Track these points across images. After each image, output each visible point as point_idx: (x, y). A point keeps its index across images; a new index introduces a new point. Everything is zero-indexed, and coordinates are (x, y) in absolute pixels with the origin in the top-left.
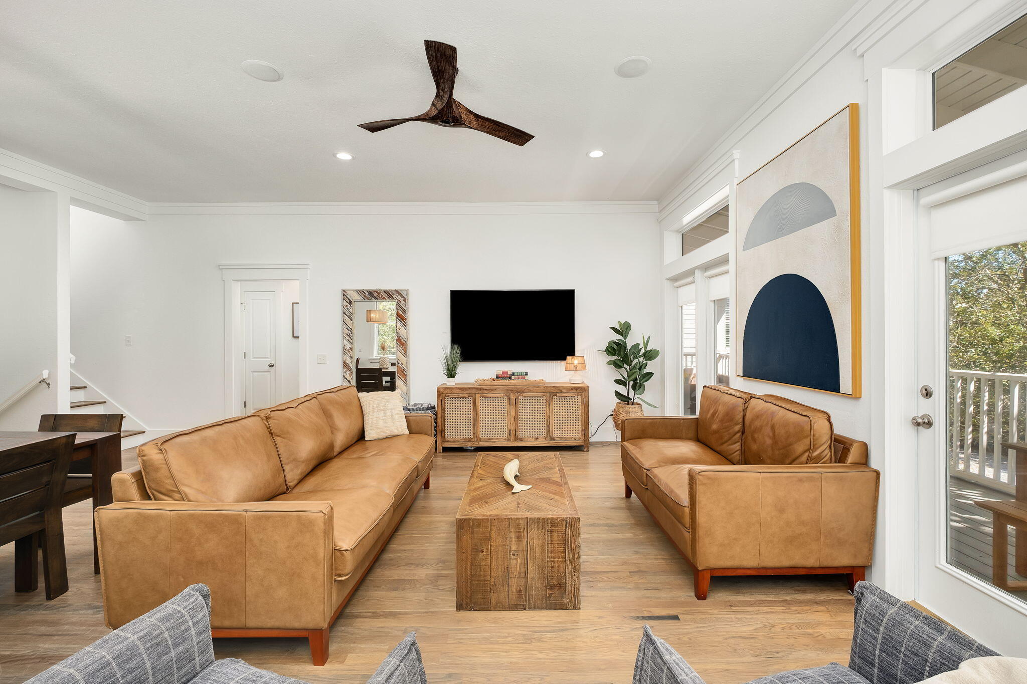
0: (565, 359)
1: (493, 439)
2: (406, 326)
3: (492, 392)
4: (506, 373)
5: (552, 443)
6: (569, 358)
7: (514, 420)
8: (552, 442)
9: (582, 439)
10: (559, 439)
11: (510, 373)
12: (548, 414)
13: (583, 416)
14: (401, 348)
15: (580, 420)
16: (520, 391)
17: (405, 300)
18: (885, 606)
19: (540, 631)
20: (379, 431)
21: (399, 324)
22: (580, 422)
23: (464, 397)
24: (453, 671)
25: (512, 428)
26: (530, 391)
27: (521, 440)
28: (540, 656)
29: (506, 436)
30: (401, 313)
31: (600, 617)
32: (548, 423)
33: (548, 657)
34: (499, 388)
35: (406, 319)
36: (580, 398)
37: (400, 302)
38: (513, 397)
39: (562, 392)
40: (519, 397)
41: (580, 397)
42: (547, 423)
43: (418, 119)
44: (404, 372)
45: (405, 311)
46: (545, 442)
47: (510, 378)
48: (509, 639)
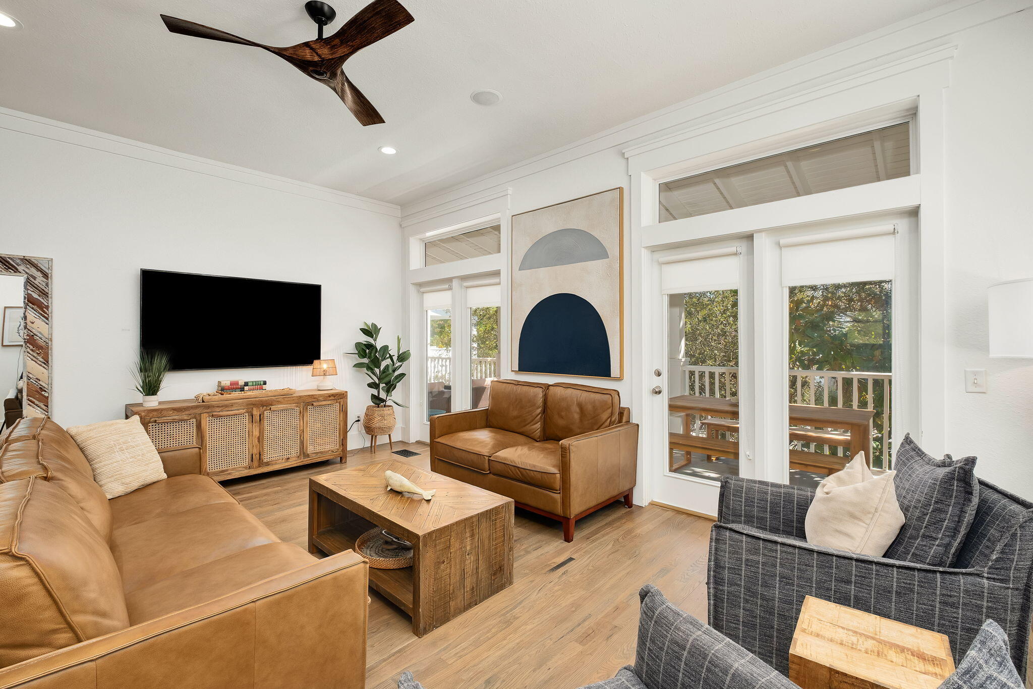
0: (311, 363)
1: (227, 470)
2: (47, 319)
3: (227, 409)
4: (237, 383)
5: (307, 461)
6: (316, 362)
7: (259, 441)
8: (306, 459)
9: (340, 450)
10: (314, 455)
11: (241, 383)
12: (301, 428)
13: (342, 425)
14: (35, 355)
15: (338, 429)
16: (266, 404)
17: (46, 276)
18: (741, 483)
19: (508, 612)
20: (127, 480)
21: (31, 315)
22: (338, 432)
23: (182, 420)
24: (487, 677)
25: (255, 451)
26: (279, 402)
27: (268, 464)
28: (529, 627)
29: (246, 463)
30: (35, 296)
31: (532, 581)
32: (302, 438)
33: (535, 625)
34: (236, 403)
35: (47, 307)
36: (338, 406)
37: (35, 278)
38: (256, 412)
39: (318, 401)
40: (265, 412)
41: (338, 404)
42: (300, 438)
43: (279, 52)
44: (43, 393)
45: (45, 294)
46: (298, 461)
47: (242, 389)
48: (494, 630)
